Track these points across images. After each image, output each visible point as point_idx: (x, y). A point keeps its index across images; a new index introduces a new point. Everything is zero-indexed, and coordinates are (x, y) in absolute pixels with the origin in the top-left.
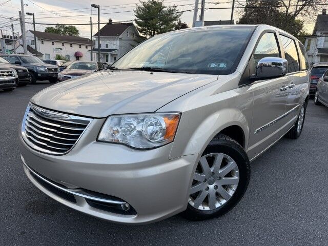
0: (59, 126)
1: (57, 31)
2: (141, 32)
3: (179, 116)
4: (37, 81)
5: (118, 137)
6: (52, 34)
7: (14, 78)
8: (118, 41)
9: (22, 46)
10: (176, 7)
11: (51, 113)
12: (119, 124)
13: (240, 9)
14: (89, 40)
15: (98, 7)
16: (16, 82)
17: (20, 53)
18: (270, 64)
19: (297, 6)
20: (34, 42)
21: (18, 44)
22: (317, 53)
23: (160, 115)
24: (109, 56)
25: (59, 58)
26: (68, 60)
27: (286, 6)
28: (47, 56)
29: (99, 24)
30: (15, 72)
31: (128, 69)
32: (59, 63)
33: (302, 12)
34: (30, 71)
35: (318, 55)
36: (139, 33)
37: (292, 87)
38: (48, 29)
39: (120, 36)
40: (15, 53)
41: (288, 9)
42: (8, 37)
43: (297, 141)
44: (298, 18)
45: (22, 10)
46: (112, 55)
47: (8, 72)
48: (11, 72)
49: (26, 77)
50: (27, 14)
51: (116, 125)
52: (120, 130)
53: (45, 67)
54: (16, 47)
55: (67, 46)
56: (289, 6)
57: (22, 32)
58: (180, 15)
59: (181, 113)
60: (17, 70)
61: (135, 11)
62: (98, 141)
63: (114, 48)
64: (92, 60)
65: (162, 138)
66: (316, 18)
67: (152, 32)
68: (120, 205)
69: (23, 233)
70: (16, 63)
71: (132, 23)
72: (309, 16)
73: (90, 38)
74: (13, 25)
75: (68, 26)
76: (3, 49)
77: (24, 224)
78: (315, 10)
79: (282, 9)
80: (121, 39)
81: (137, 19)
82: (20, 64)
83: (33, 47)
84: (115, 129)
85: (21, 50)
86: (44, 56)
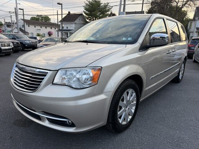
0: (31, 75)
1: (37, 19)
2: (87, 19)
3: (101, 69)
4: (25, 49)
5: (65, 82)
6: (34, 21)
7: (11, 47)
8: (74, 25)
9: (17, 28)
10: (108, 3)
11: (27, 68)
12: (66, 74)
13: (148, 4)
14: (57, 24)
15: (61, 4)
16: (13, 50)
17: (15, 33)
18: (159, 37)
19: (183, 2)
20: (24, 26)
21: (14, 27)
22: (196, 30)
23: (90, 69)
24: (69, 34)
25: (38, 35)
26: (44, 37)
27: (176, 2)
28: (32, 34)
29: (62, 14)
30: (11, 44)
31: (75, 42)
32: (38, 38)
33: (187, 5)
34: (21, 43)
35: (196, 32)
36: (87, 20)
37: (175, 51)
38: (32, 18)
39: (75, 22)
40: (13, 33)
41: (177, 4)
42: (8, 23)
43: (179, 84)
44: (184, 9)
45: (17, 6)
46: (70, 33)
47: (7, 44)
48: (9, 44)
49: (18, 47)
50: (19, 9)
51: (64, 75)
52: (66, 78)
53: (30, 41)
54: (13, 29)
55: (44, 28)
56: (178, 2)
57: (17, 20)
58: (111, 8)
59: (102, 67)
60: (13, 43)
61: (84, 6)
62: (53, 84)
63: (72, 29)
64: (58, 36)
65: (91, 82)
66: (195, 9)
67: (95, 19)
68: (66, 121)
69: (11, 137)
70: (13, 39)
71: (82, 14)
72: (190, 8)
73: (57, 23)
74: (11, 16)
75: (44, 16)
76: (5, 30)
77: (12, 132)
78: (195, 4)
79: (174, 4)
80: (75, 23)
81: (85, 11)
82: (15, 39)
83: (23, 29)
84: (63, 77)
85: (16, 30)
86: (30, 34)
